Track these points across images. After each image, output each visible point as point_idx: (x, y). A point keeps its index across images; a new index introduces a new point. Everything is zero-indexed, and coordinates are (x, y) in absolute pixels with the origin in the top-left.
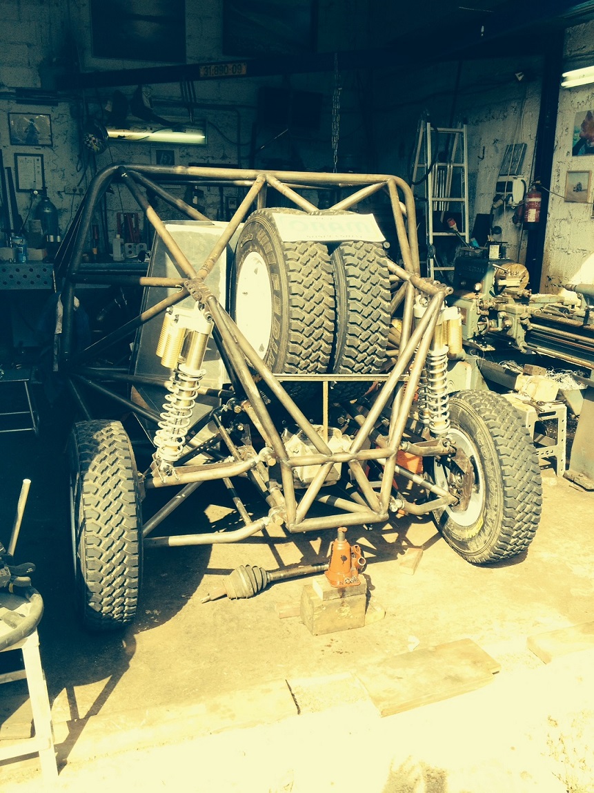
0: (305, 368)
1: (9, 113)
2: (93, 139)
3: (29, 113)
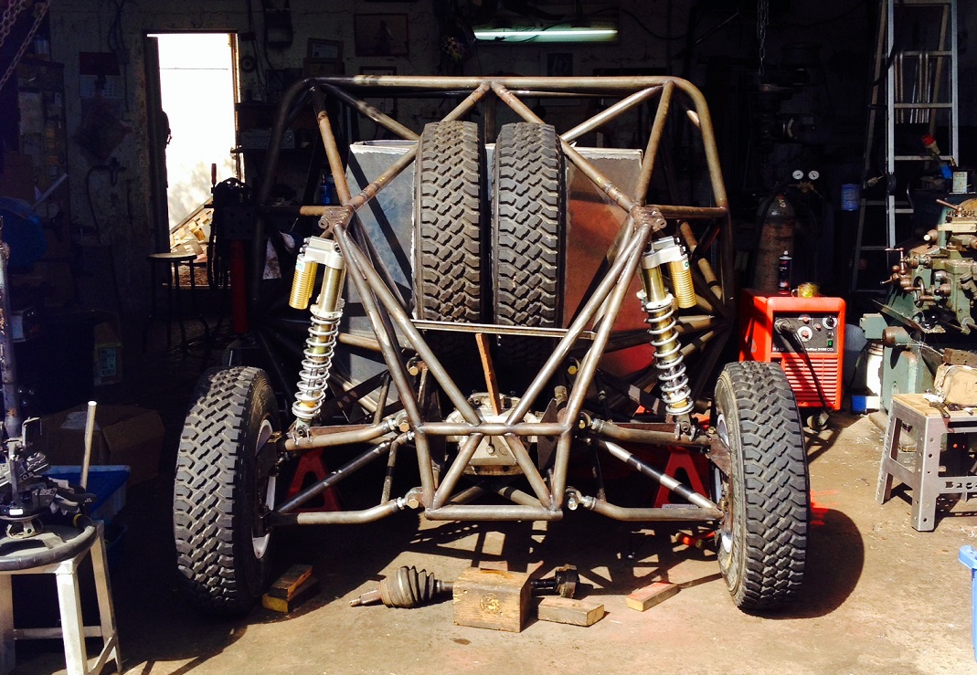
0: (449, 313)
1: (355, 15)
2: (454, 43)
3: (381, 14)
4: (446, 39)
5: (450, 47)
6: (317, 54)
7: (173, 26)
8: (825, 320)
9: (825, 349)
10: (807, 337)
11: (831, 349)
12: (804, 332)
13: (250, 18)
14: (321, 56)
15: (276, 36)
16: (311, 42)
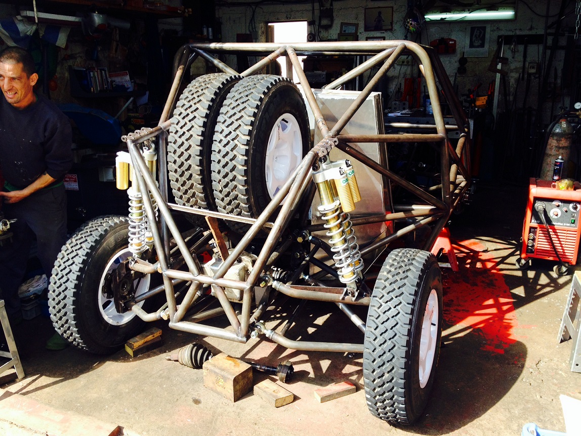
0: (188, 202)
1: (366, 9)
2: (411, 22)
3: (379, 7)
4: (407, 20)
5: (409, 24)
6: (345, 31)
7: (278, 19)
8: (571, 205)
9: (569, 225)
10: (557, 215)
11: (574, 225)
12: (554, 212)
13: (313, 13)
14: (347, 32)
15: (325, 22)
16: (342, 24)
